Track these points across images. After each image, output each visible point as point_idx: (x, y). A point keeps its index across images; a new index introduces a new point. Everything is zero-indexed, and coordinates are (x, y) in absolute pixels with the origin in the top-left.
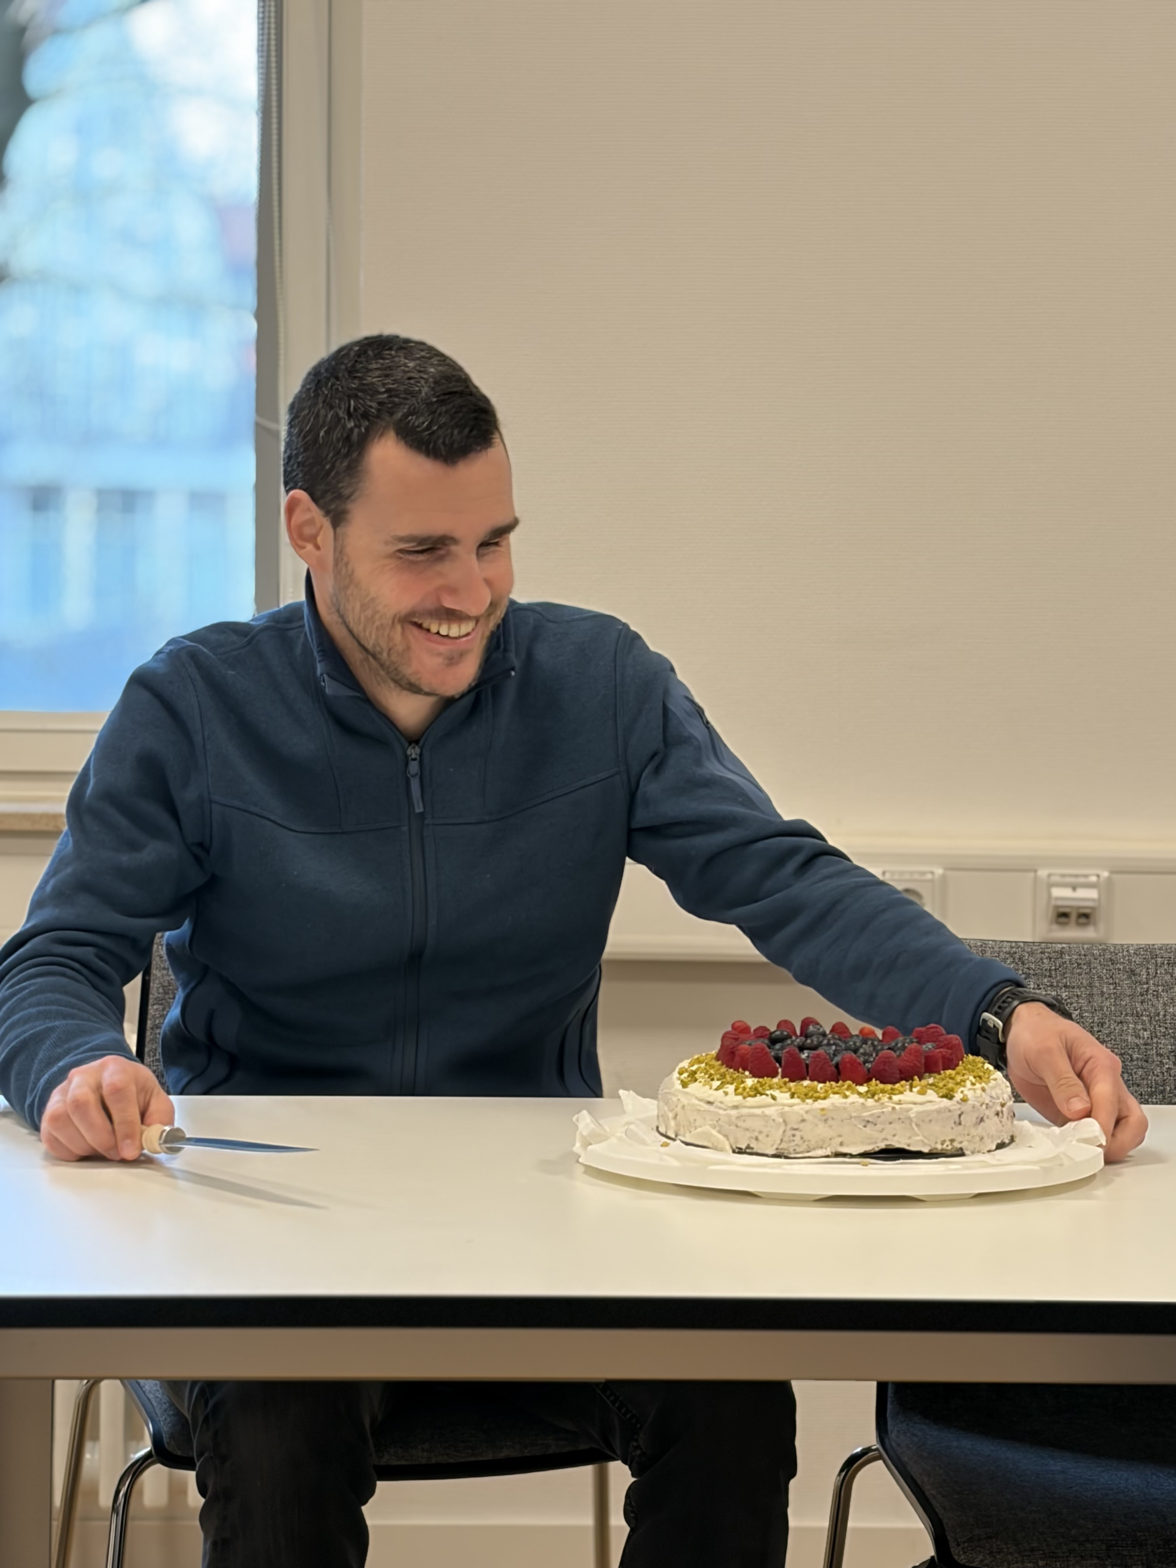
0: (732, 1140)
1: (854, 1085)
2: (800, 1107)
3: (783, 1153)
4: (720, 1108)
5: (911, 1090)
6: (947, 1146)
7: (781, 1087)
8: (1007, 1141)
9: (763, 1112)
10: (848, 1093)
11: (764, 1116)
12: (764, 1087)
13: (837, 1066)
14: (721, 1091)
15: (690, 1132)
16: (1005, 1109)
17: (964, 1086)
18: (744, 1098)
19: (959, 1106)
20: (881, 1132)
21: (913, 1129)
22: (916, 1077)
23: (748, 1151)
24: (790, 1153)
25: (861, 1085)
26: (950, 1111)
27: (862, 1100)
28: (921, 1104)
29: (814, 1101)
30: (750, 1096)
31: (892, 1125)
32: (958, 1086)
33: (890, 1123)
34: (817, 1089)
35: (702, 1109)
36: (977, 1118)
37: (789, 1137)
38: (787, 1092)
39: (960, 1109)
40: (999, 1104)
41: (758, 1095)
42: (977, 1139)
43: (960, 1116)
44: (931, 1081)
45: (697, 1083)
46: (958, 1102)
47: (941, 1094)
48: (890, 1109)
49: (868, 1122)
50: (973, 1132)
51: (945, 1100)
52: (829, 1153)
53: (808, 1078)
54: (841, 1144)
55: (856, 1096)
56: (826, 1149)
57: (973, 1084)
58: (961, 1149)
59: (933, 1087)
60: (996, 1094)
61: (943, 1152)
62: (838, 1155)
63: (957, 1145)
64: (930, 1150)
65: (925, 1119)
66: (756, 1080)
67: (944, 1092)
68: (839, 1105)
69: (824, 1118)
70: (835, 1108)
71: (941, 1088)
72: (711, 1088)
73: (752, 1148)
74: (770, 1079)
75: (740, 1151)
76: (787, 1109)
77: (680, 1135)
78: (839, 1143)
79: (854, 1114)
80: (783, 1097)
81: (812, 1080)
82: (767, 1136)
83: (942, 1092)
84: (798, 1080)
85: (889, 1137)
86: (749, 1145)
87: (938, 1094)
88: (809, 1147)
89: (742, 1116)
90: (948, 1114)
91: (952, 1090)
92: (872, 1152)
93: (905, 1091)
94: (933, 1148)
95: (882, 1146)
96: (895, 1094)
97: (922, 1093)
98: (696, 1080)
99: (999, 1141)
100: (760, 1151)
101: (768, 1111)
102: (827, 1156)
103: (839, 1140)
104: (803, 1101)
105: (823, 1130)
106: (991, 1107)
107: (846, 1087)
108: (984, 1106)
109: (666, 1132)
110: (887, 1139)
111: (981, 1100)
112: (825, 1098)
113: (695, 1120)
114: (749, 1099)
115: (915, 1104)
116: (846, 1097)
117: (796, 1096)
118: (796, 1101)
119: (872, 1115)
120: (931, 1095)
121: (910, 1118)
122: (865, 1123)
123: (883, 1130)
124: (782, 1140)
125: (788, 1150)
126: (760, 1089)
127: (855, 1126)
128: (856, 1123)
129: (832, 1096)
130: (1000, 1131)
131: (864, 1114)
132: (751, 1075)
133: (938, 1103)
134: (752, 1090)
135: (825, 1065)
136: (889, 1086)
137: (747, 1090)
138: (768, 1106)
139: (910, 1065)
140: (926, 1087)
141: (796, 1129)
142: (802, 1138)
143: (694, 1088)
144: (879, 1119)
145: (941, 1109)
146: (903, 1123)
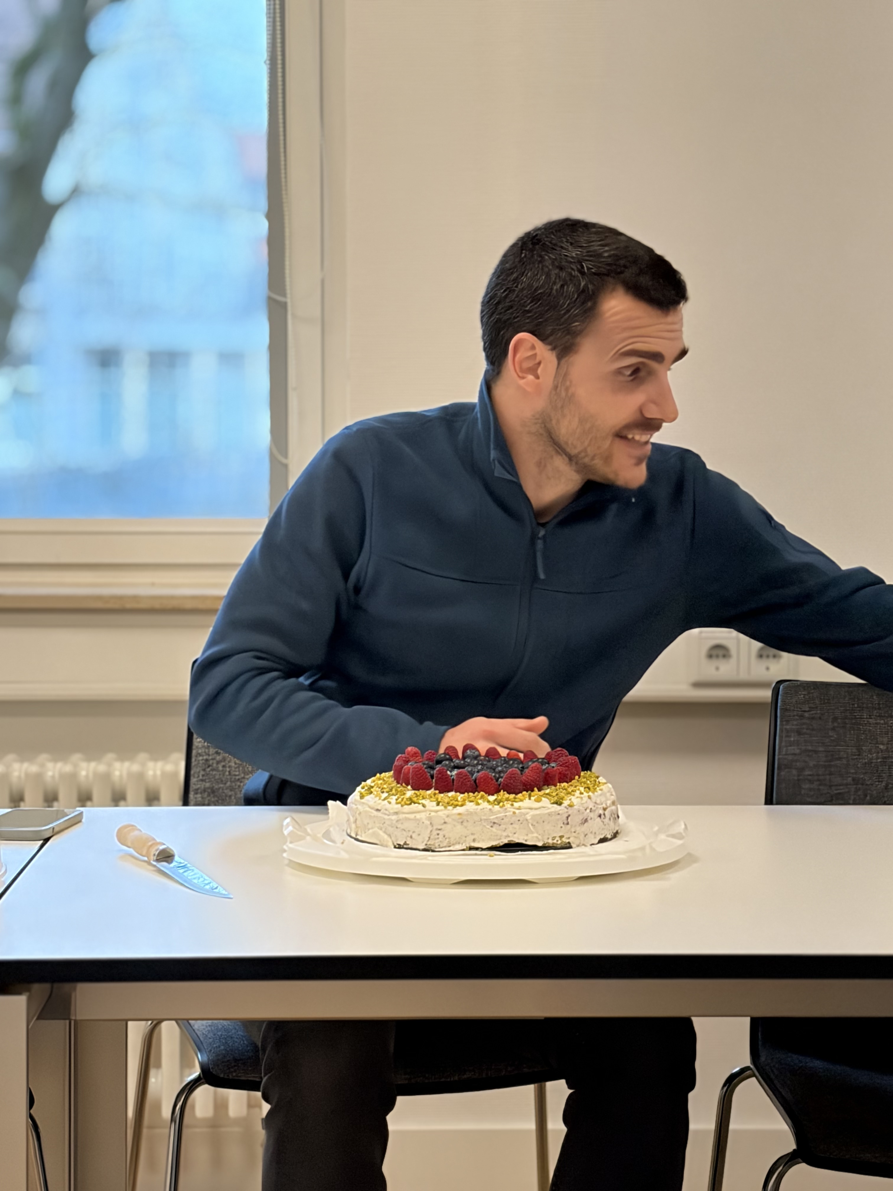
0: (393, 838)
1: (486, 795)
2: (442, 812)
3: (431, 848)
4: (385, 814)
5: (530, 799)
6: (557, 841)
7: (431, 797)
8: (609, 836)
9: (415, 817)
10: (480, 801)
11: (415, 819)
12: (418, 797)
13: (475, 781)
14: (386, 801)
15: (365, 832)
16: (606, 812)
17: (574, 795)
18: (402, 806)
19: (566, 810)
20: (504, 831)
21: (529, 828)
22: (536, 789)
23: (405, 846)
24: (436, 848)
25: (493, 795)
26: (559, 814)
27: (490, 807)
28: (536, 809)
29: (454, 808)
30: (406, 804)
31: (513, 825)
32: (569, 795)
34: (457, 799)
35: (373, 815)
36: (582, 819)
37: (435, 835)
38: (435, 801)
39: (567, 812)
40: (602, 808)
41: (413, 804)
42: (583, 835)
43: (567, 818)
44: (548, 791)
45: (372, 795)
46: (566, 807)
47: (552, 801)
48: (511, 813)
49: (494, 823)
50: (578, 829)
51: (555, 805)
52: (465, 848)
53: (454, 791)
54: (474, 840)
55: (486, 803)
56: (462, 844)
57: (581, 793)
58: (569, 843)
59: (548, 796)
60: (601, 801)
61: (555, 845)
62: (471, 849)
63: (565, 840)
64: (543, 844)
65: (539, 821)
66: (413, 792)
67: (555, 800)
68: (472, 810)
70: (470, 813)
71: (554, 797)
72: (380, 799)
73: (408, 844)
74: (424, 791)
75: (400, 847)
76: (433, 814)
77: (359, 835)
78: (472, 840)
79: (483, 817)
80: (431, 805)
81: (456, 792)
82: (419, 835)
83: (553, 800)
84: (445, 792)
85: (510, 835)
86: (405, 842)
87: (550, 801)
88: (450, 843)
89: (400, 820)
90: (558, 817)
91: (562, 799)
92: (498, 846)
93: (525, 799)
94: (545, 843)
95: (506, 841)
96: (516, 802)
97: (538, 800)
98: (371, 793)
99: (602, 837)
100: (414, 847)
101: (418, 816)
102: (463, 850)
103: (473, 837)
104: (445, 807)
105: (460, 830)
106: (595, 811)
107: (479, 796)
108: (588, 811)
109: (350, 833)
110: (509, 836)
111: (585, 805)
112: (462, 805)
113: (368, 823)
114: (406, 806)
115: (531, 809)
116: (478, 804)
117: (441, 804)
118: (441, 807)
119: (497, 818)
120: (545, 801)
121: (527, 820)
122: (492, 824)
123: (506, 829)
124: (429, 838)
125: (433, 845)
126: (415, 799)
127: (485, 826)
128: (485, 824)
129: (467, 803)
130: (603, 829)
131: (492, 817)
132: (411, 789)
133: (549, 809)
134: (409, 800)
135: (466, 780)
136: (512, 796)
137: (405, 800)
138: (419, 812)
139: (531, 780)
140: (541, 796)
141: (440, 830)
142: (444, 836)
143: (368, 798)
144: (502, 821)
145: (552, 812)
146: (522, 823)
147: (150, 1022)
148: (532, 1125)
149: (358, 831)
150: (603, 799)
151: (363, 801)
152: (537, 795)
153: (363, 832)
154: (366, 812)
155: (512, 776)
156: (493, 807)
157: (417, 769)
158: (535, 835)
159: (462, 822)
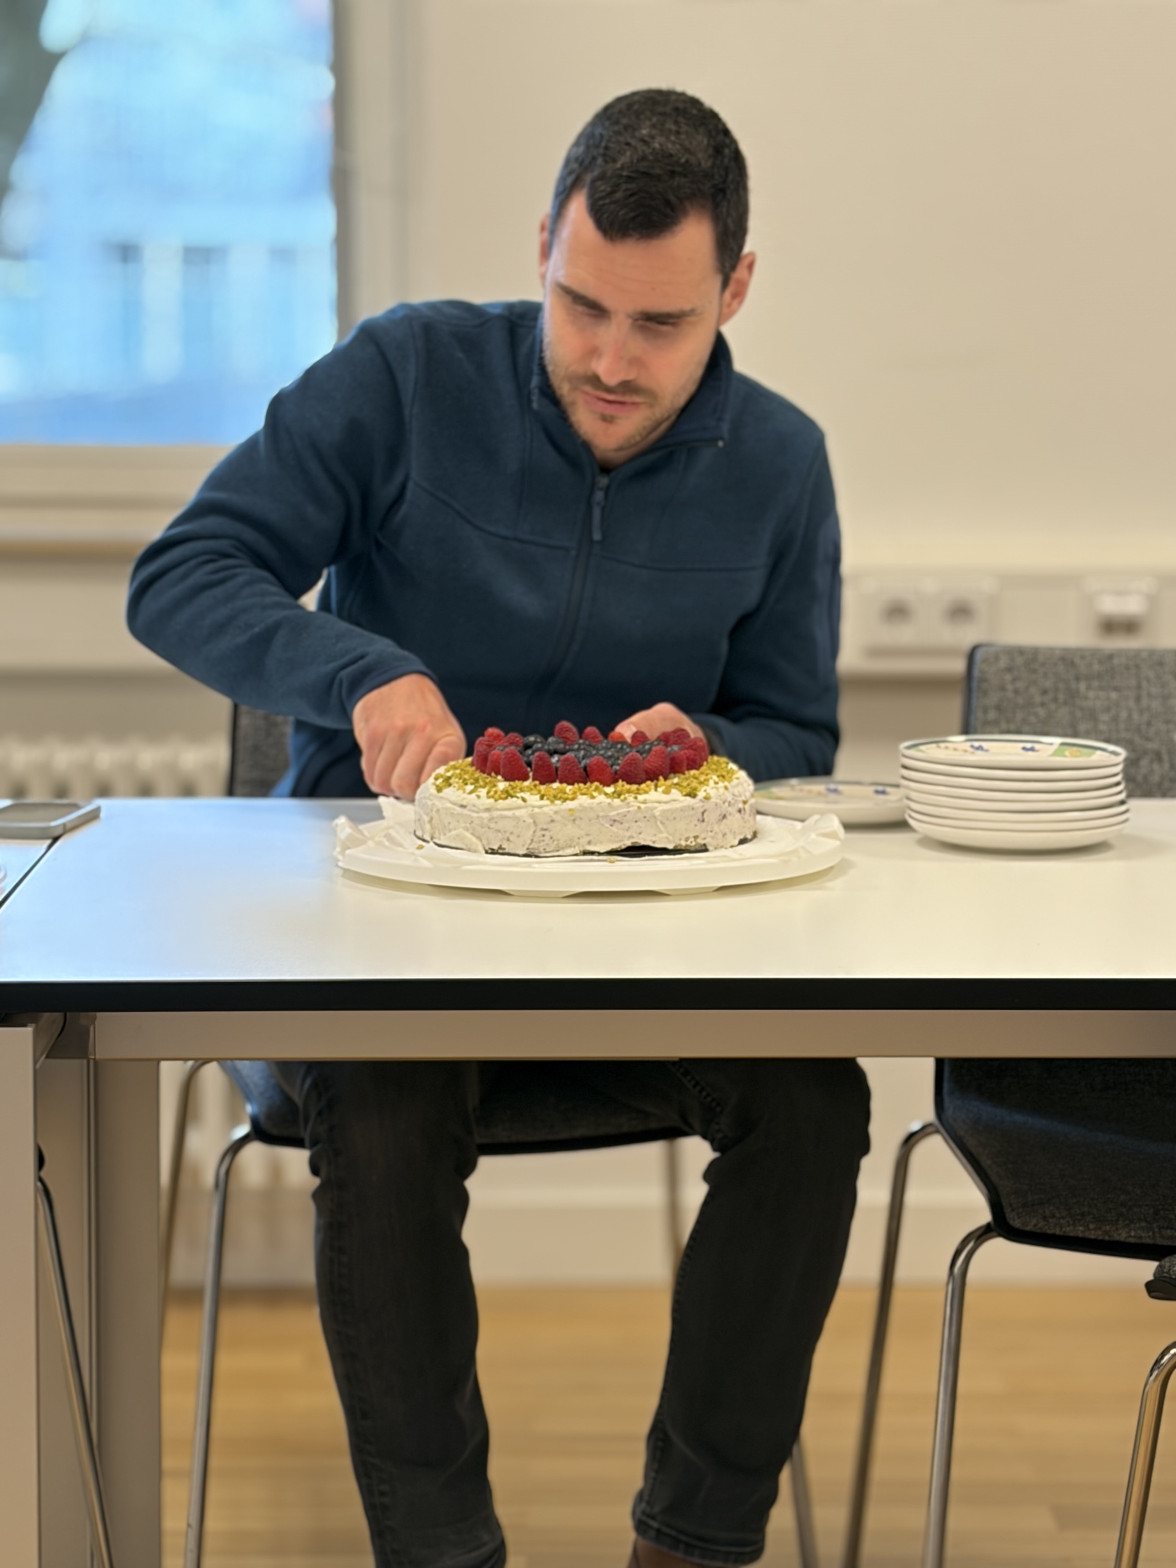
0: (485, 842)
1: (601, 786)
2: (548, 808)
3: (533, 853)
4: (473, 811)
5: (656, 790)
6: (691, 842)
7: (531, 789)
8: (749, 837)
9: (514, 814)
10: (595, 794)
11: (515, 818)
12: (515, 790)
13: (585, 769)
14: (474, 795)
15: (445, 835)
16: (747, 807)
17: (707, 785)
18: (496, 800)
19: (701, 804)
20: (627, 830)
21: (657, 826)
22: (661, 778)
23: (500, 851)
24: (540, 853)
25: (608, 785)
26: (693, 809)
27: (609, 800)
28: (666, 802)
29: (563, 802)
30: (501, 798)
31: (638, 824)
32: (702, 785)
33: (636, 822)
34: (565, 791)
35: (456, 812)
36: (720, 815)
37: (539, 837)
38: (537, 794)
39: (703, 806)
40: (742, 801)
41: (509, 798)
42: (720, 836)
43: (703, 813)
44: (676, 780)
45: (451, 788)
46: (701, 800)
47: (684, 793)
48: (636, 808)
49: (615, 821)
50: (716, 828)
51: (688, 798)
52: (578, 852)
53: (558, 781)
54: (589, 843)
55: (603, 796)
56: (574, 847)
57: (716, 783)
58: (705, 845)
59: (677, 787)
60: (739, 792)
61: (688, 848)
62: (585, 853)
63: (700, 841)
64: (675, 847)
65: (670, 816)
66: (507, 783)
67: (688, 791)
68: (586, 805)
69: (573, 818)
70: (583, 809)
71: (685, 787)
72: (464, 792)
73: (504, 849)
74: (521, 782)
75: (493, 852)
76: (536, 810)
77: (435, 838)
78: (587, 841)
79: (601, 814)
80: (533, 799)
81: (561, 782)
82: (518, 836)
83: (685, 791)
85: (634, 835)
86: (501, 846)
87: (682, 792)
88: (559, 847)
89: (493, 818)
90: (692, 812)
91: (695, 789)
92: (619, 849)
93: (650, 790)
94: (677, 844)
95: (629, 843)
96: (640, 794)
97: (667, 792)
98: (450, 785)
99: (742, 837)
100: (512, 851)
101: (517, 813)
103: (587, 839)
104: (552, 802)
105: (571, 830)
106: (734, 805)
107: (593, 788)
108: (727, 804)
109: (423, 836)
110: (633, 837)
111: (724, 798)
112: (573, 799)
113: (449, 823)
114: (500, 801)
115: (659, 802)
116: (593, 797)
117: (545, 798)
118: (545, 802)
119: (618, 814)
120: (675, 793)
121: (655, 817)
122: (612, 822)
123: (629, 828)
124: (532, 840)
125: (537, 849)
126: (511, 792)
127: (603, 825)
128: (603, 822)
129: (580, 797)
130: (744, 827)
131: (612, 813)
132: (503, 779)
133: (681, 802)
134: (504, 793)
135: (575, 768)
136: (634, 787)
137: (499, 793)
138: (519, 808)
139: (655, 767)
140: (670, 786)
141: (546, 830)
142: (551, 838)
143: (448, 792)
144: (625, 818)
145: (685, 806)
146: (648, 821)
149: (434, 833)
150: (740, 789)
151: (441, 794)
152: (663, 785)
153: (442, 834)
154: (447, 809)
155: (632, 762)
156: (613, 800)
157: (509, 755)
158: (665, 835)
159: (574, 820)
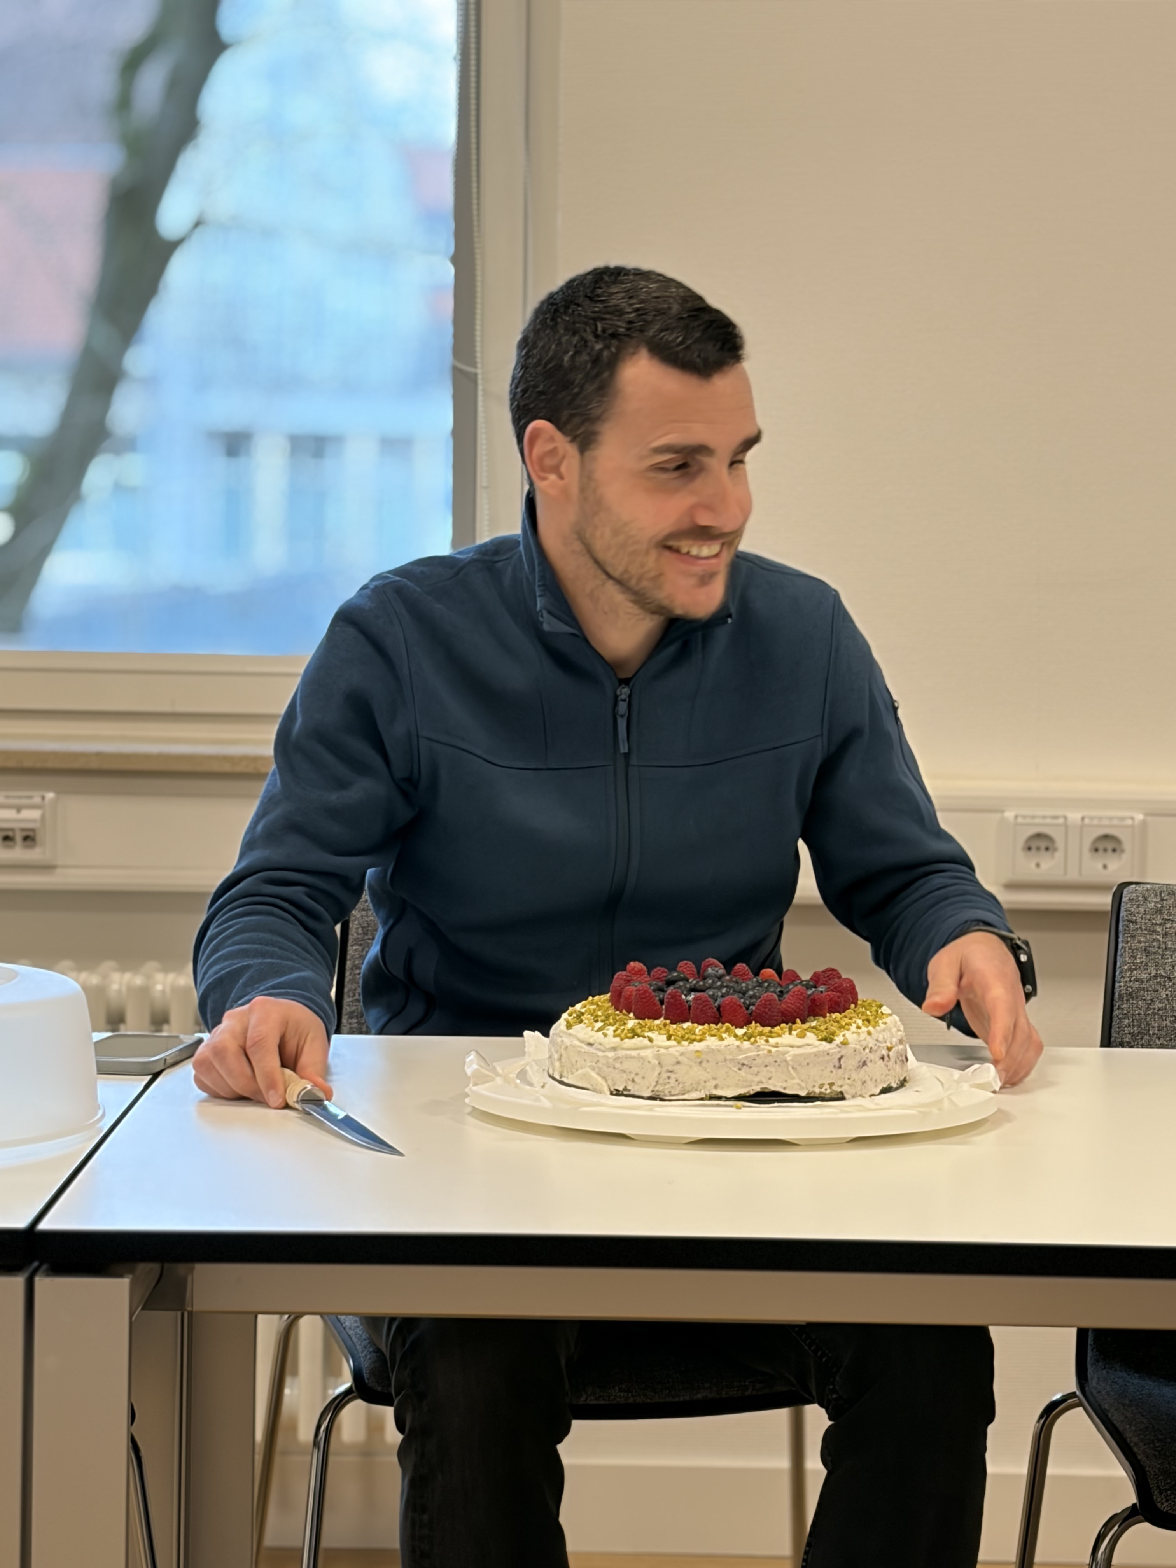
0: (610, 1082)
1: (732, 1028)
2: (675, 1049)
3: (658, 1095)
4: (600, 1050)
5: (790, 1033)
6: (826, 1090)
7: (660, 1029)
8: (894, 1085)
9: (639, 1054)
10: (724, 1035)
11: (640, 1058)
12: (644, 1029)
13: (719, 1008)
14: (601, 1033)
15: (573, 1073)
16: (891, 1053)
17: (848, 1030)
18: (622, 1040)
19: (838, 1049)
20: (757, 1075)
21: (789, 1072)
22: (798, 1020)
23: (625, 1093)
24: (665, 1095)
25: (741, 1027)
26: (828, 1054)
27: (738, 1043)
28: (799, 1047)
29: (690, 1043)
30: (627, 1038)
31: (768, 1068)
32: (842, 1029)
33: (766, 1066)
34: (695, 1031)
35: (583, 1050)
36: (859, 1062)
37: (665, 1079)
38: (665, 1034)
39: (839, 1052)
40: (886, 1047)
41: (636, 1037)
42: (860, 1083)
43: (840, 1059)
44: (814, 1024)
45: (582, 1025)
46: (837, 1045)
47: (820, 1037)
48: (766, 1052)
49: (743, 1064)
50: (854, 1075)
51: (824, 1043)
52: (704, 1096)
53: (690, 1021)
54: (716, 1087)
55: (733, 1038)
56: (700, 1091)
57: (859, 1027)
58: (841, 1093)
59: (815, 1030)
60: (884, 1038)
61: (822, 1095)
62: (712, 1097)
63: (836, 1088)
64: (807, 1094)
65: (803, 1063)
66: (637, 1021)
67: (823, 1036)
68: (713, 1047)
69: (699, 1060)
70: (711, 1051)
71: (822, 1031)
72: (592, 1030)
73: (629, 1090)
74: (651, 1020)
75: (618, 1093)
76: (662, 1051)
77: (564, 1077)
78: (713, 1085)
79: (729, 1057)
80: (660, 1039)
81: (693, 1023)
82: (643, 1078)
83: (821, 1035)
84: (679, 1022)
85: (764, 1080)
86: (626, 1087)
87: (818, 1037)
88: (684, 1090)
89: (619, 1058)
90: (827, 1058)
91: (833, 1034)
92: (748, 1094)
93: (784, 1033)
94: (810, 1091)
95: (758, 1089)
96: (772, 1037)
97: (802, 1036)
98: (581, 1021)
99: (885, 1086)
100: (637, 1094)
101: (643, 1053)
102: (702, 1099)
103: (714, 1083)
104: (679, 1043)
105: (697, 1073)
106: (876, 1051)
107: (724, 1029)
108: (867, 1050)
109: (553, 1074)
110: (762, 1082)
111: (864, 1043)
112: (701, 1040)
113: (577, 1061)
114: (627, 1040)
115: (792, 1046)
116: (722, 1039)
117: (673, 1038)
118: (672, 1043)
119: (746, 1058)
120: (811, 1037)
121: (786, 1061)
122: (740, 1066)
123: (758, 1072)
124: (657, 1082)
125: (663, 1092)
126: (639, 1031)
127: (730, 1068)
128: (730, 1065)
129: (708, 1038)
130: (887, 1075)
131: (740, 1057)
132: (634, 1017)
133: (816, 1047)
134: (630, 1032)
135: (707, 1007)
136: (767, 1029)
137: (625, 1031)
138: (645, 1048)
139: (793, 1009)
140: (806, 1030)
141: (671, 1072)
142: (677, 1080)
143: (578, 1028)
144: (754, 1062)
145: (820, 1051)
146: (779, 1065)
147: (286, 1316)
148: (784, 1463)
149: (563, 1071)
150: (887, 1035)
151: (570, 1031)
152: (799, 1028)
153: (570, 1074)
154: (574, 1046)
155: (768, 1003)
156: (742, 1043)
157: (641, 992)
158: (797, 1081)
159: (701, 1063)
